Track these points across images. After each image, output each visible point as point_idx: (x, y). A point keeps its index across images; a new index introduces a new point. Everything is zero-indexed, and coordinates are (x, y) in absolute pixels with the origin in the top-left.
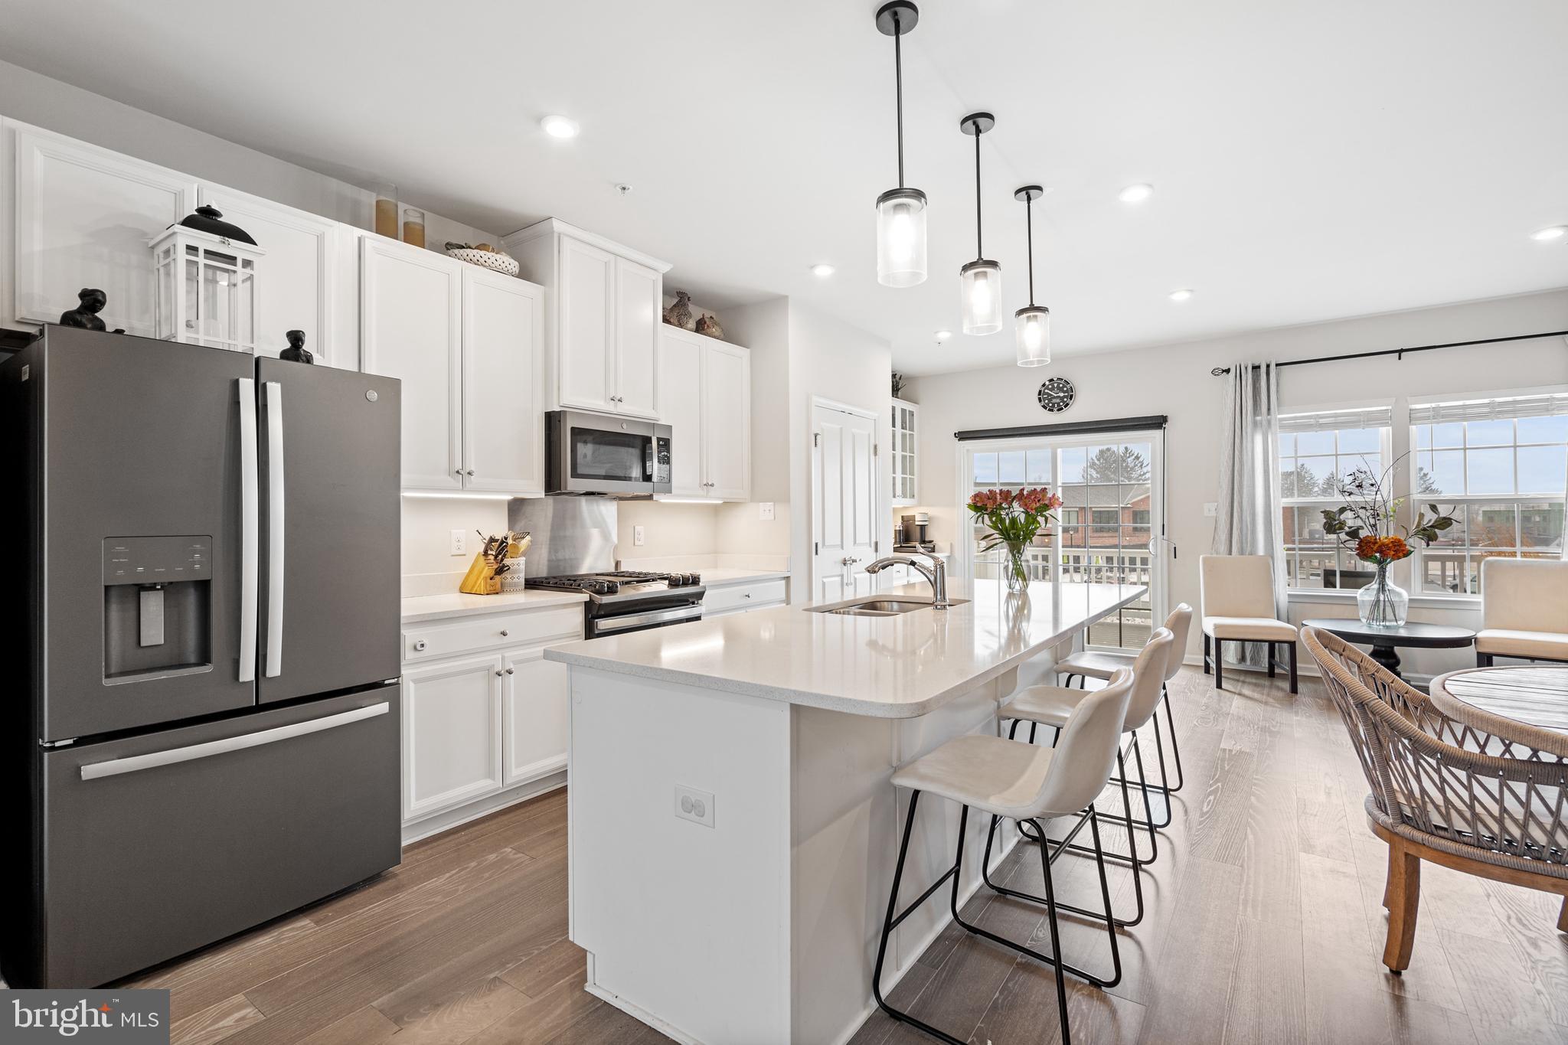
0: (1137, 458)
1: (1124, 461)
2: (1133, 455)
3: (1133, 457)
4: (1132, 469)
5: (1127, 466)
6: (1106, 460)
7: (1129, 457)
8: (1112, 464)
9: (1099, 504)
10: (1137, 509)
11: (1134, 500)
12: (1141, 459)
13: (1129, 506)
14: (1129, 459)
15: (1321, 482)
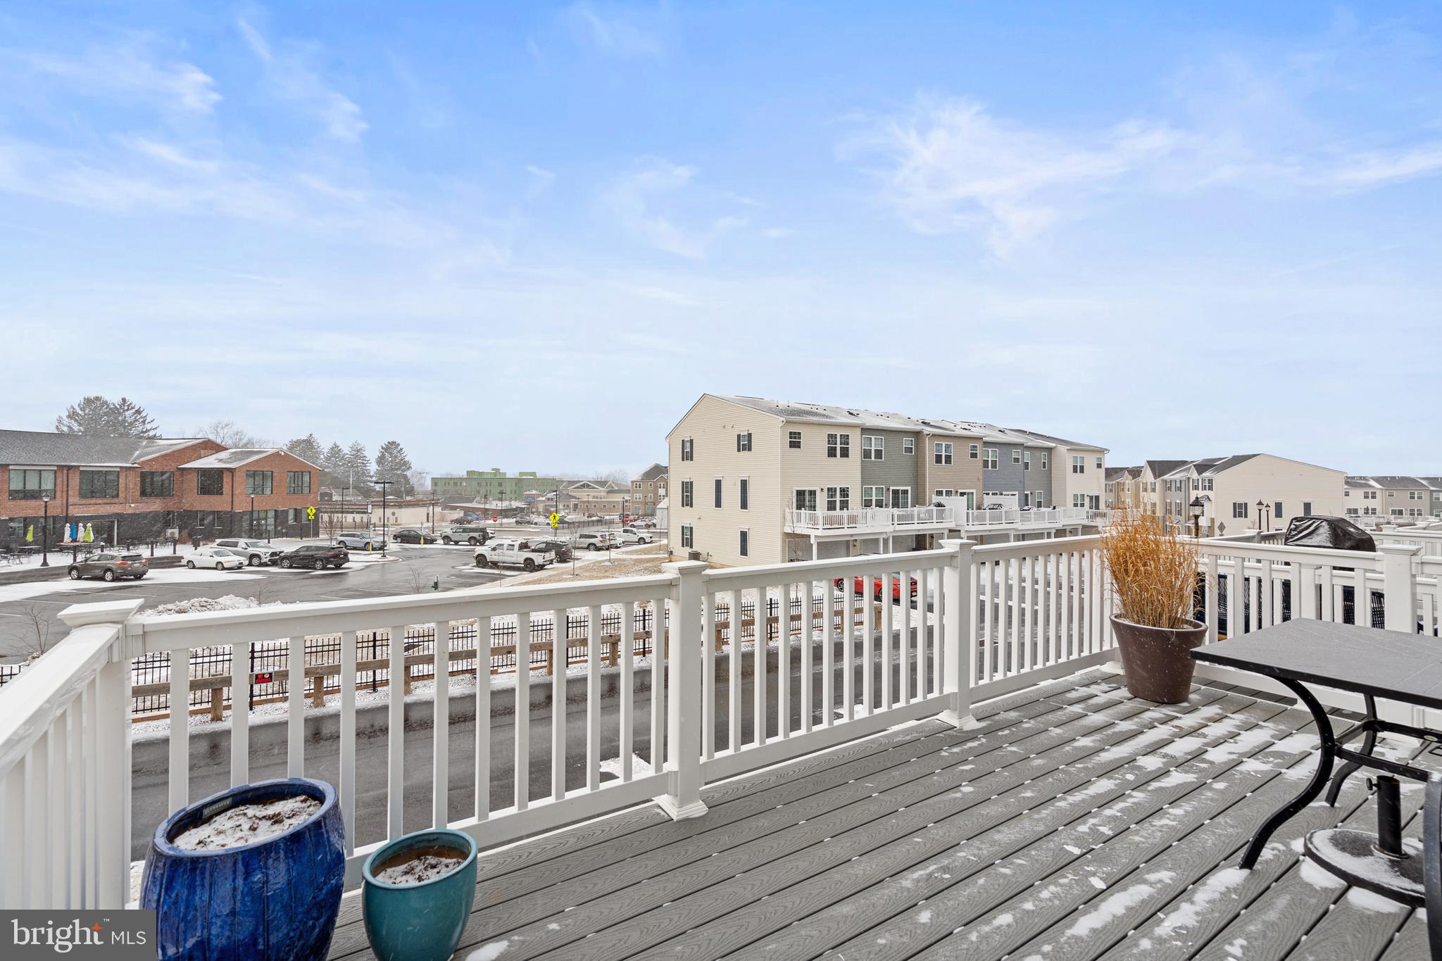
0: (138, 412)
1: (120, 414)
2: (133, 408)
3: (134, 411)
4: (131, 424)
5: (124, 421)
6: (93, 410)
7: (128, 410)
8: (102, 416)
9: (90, 462)
10: (147, 469)
11: (143, 459)
12: (143, 414)
13: (136, 465)
14: (127, 413)
15: (326, 451)
